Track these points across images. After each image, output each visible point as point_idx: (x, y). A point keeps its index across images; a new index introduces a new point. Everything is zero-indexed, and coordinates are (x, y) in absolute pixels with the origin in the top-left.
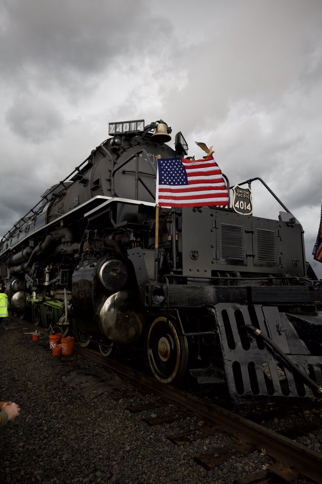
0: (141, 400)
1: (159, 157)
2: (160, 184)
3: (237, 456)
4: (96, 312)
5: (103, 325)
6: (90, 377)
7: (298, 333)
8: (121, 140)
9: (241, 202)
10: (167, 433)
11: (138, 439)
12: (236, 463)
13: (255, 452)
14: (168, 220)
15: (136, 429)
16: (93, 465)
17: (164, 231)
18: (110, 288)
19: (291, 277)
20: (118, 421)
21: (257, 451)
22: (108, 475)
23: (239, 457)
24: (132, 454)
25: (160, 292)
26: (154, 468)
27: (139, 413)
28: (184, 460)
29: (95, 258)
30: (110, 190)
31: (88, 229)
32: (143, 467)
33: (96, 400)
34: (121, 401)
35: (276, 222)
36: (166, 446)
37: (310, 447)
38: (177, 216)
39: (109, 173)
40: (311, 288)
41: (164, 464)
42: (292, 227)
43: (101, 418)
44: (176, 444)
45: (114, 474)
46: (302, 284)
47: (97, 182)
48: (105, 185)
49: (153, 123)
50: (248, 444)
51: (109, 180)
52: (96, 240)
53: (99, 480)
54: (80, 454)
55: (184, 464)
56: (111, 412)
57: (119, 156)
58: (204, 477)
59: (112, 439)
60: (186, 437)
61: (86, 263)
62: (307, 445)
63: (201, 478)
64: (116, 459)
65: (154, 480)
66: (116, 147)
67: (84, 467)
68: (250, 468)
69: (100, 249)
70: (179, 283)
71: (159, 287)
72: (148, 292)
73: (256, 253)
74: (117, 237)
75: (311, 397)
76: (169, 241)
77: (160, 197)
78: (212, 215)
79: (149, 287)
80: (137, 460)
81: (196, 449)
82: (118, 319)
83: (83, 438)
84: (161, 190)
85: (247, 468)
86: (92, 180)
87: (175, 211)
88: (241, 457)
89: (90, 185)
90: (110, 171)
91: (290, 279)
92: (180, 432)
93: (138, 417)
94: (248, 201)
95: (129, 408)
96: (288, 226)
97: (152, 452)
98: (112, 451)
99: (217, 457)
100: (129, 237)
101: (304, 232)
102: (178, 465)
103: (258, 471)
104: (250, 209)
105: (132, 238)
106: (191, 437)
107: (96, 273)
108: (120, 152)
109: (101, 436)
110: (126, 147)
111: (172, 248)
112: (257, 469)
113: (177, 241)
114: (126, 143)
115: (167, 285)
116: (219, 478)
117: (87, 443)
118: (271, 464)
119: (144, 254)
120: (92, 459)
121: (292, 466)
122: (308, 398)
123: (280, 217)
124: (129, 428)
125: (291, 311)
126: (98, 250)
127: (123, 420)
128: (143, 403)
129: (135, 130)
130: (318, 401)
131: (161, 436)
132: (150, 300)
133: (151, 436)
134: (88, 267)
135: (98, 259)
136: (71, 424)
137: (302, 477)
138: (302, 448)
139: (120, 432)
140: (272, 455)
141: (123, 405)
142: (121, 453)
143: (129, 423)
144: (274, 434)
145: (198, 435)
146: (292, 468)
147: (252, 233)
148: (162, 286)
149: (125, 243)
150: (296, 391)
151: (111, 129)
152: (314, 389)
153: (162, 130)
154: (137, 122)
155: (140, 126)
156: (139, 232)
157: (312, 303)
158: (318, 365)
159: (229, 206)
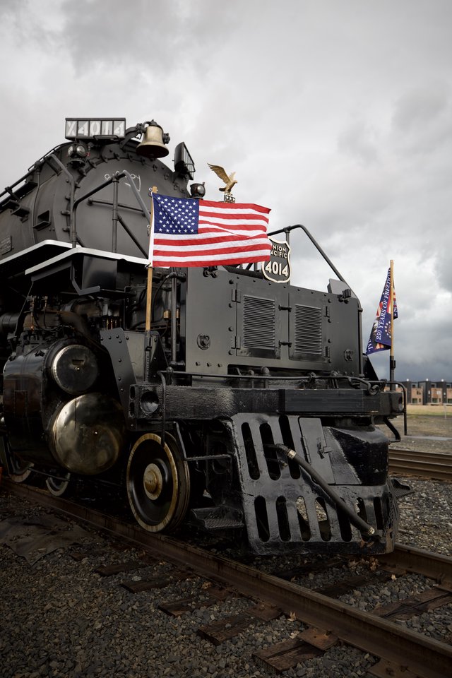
0: (117, 557)
1: (154, 190)
2: (156, 231)
3: (256, 625)
4: (47, 426)
5: (58, 447)
6: (32, 528)
7: (347, 455)
8: (86, 148)
9: (275, 263)
10: (157, 601)
11: (114, 613)
12: (255, 633)
13: (281, 618)
14: (164, 286)
15: (110, 599)
16: (45, 654)
18: (69, 390)
19: (341, 376)
20: (81, 590)
21: (283, 617)
22: (70, 664)
23: (259, 626)
24: (105, 634)
25: (151, 397)
26: (139, 649)
27: (114, 576)
28: (183, 635)
29: (44, 342)
30: (68, 231)
31: (32, 294)
32: (122, 650)
33: (45, 561)
34: (85, 561)
35: (325, 294)
36: (157, 619)
37: (354, 606)
38: (178, 281)
39: (66, 203)
40: (367, 393)
41: (154, 643)
42: (346, 302)
43: (54, 587)
44: (171, 615)
45: (78, 663)
46: (356, 387)
47: (45, 216)
48: (58, 223)
49: (140, 125)
50: (272, 608)
51: (67, 215)
52: (47, 313)
53: (55, 673)
54: (23, 640)
55: (182, 641)
56: (70, 577)
57: (82, 176)
58: (211, 655)
59: (73, 616)
60: (185, 605)
61: (28, 349)
62: (351, 605)
63: (206, 656)
64: (81, 642)
65: (139, 665)
66: (78, 160)
67: (30, 658)
68: (274, 638)
69: (53, 327)
70: (180, 383)
71: (151, 389)
73: (293, 341)
74: (79, 308)
75: (359, 541)
76: (166, 319)
77: (156, 253)
78: (231, 282)
79: (136, 389)
80: (113, 641)
81: (199, 620)
82: (81, 437)
83: (27, 618)
84: (157, 242)
85: (269, 639)
86: (36, 211)
87: (175, 274)
88: (263, 625)
89: (32, 221)
90: (69, 200)
91: (340, 380)
92: (177, 599)
93: (113, 582)
94: (286, 263)
95: (100, 570)
96: (341, 301)
97: (135, 628)
98: (74, 632)
99: (229, 628)
100: (101, 311)
101: (361, 311)
102: (174, 642)
103: (284, 640)
104: (286, 274)
105: (106, 311)
106: (192, 605)
107: (46, 366)
108: (84, 169)
109: (55, 612)
110: (94, 161)
111: (170, 330)
112: (282, 638)
113: (178, 320)
114: (94, 155)
115: (163, 387)
116: (231, 654)
117: (34, 624)
118: (301, 631)
119: (128, 339)
120: (42, 645)
121: (329, 630)
122: (355, 543)
123: (329, 287)
124: (100, 598)
125: (338, 425)
126: (48, 329)
127: (90, 588)
128: (120, 562)
129: (111, 134)
130: (368, 546)
131: (149, 606)
132: (136, 409)
133: (134, 607)
134: (32, 356)
135: (49, 343)
136: (5, 599)
137: (340, 643)
138: (343, 607)
139: (85, 605)
140: (303, 620)
141: (89, 566)
142: (88, 633)
143: (98, 591)
144: (308, 592)
145: (202, 601)
146: (329, 633)
147: (289, 310)
148: (154, 388)
149: (92, 318)
150: (339, 534)
151: (69, 128)
152: (363, 530)
153: (154, 137)
154: (113, 120)
155: (118, 129)
156: (118, 303)
157: (367, 413)
158: (371, 498)
159: (255, 267)
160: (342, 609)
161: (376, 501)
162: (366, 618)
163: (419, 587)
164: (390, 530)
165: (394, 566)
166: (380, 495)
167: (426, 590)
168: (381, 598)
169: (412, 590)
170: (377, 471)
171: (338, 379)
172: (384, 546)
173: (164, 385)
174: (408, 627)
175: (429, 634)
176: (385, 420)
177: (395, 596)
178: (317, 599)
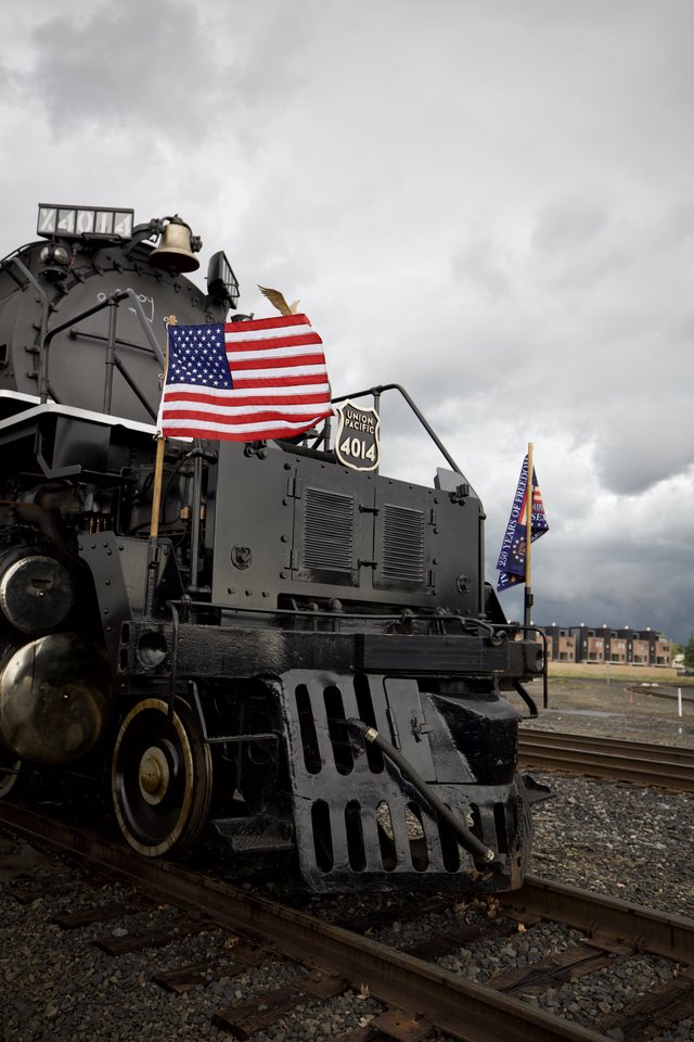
0: (91, 898)
1: (172, 320)
3: (307, 1006)
5: (1, 717)
7: (455, 737)
8: (70, 251)
10: (151, 969)
11: (79, 989)
12: (305, 1018)
13: (346, 995)
14: (183, 469)
15: (74, 966)
17: (172, 493)
18: (25, 627)
19: (451, 615)
20: (27, 952)
21: (351, 992)
23: (312, 1008)
24: (61, 1025)
25: (155, 640)
27: (83, 928)
28: (189, 1024)
30: (35, 377)
34: (36, 904)
35: (430, 491)
36: (149, 998)
37: (458, 974)
38: (206, 463)
39: (33, 334)
40: (488, 643)
41: (142, 1038)
42: (462, 503)
44: (172, 991)
46: (471, 633)
48: (21, 364)
49: (157, 221)
50: (333, 977)
51: (34, 353)
55: (188, 1033)
56: (10, 931)
57: (61, 293)
60: (195, 974)
62: (456, 971)
66: (55, 268)
68: (334, 1026)
70: (201, 620)
71: (154, 629)
72: (126, 639)
73: (380, 560)
74: (48, 499)
75: (470, 871)
76: (184, 520)
77: (167, 415)
78: (287, 467)
79: (131, 627)
80: (75, 1036)
81: (217, 999)
82: (41, 702)
85: (326, 1028)
87: (201, 451)
90: (38, 330)
91: (447, 620)
92: (183, 965)
93: (82, 938)
94: (371, 440)
95: (59, 918)
96: (453, 502)
97: (113, 1014)
98: (11, 1023)
99: (264, 1012)
100: (82, 504)
101: (484, 518)
102: (175, 1036)
103: (349, 1030)
104: (373, 458)
105: (91, 505)
106: (208, 974)
108: (65, 283)
110: (82, 272)
111: (189, 537)
112: (347, 1027)
113: (203, 522)
114: (82, 262)
115: (174, 626)
118: (377, 1015)
119: (121, 549)
121: (420, 1013)
122: (465, 874)
123: (436, 480)
124: (58, 966)
125: (444, 690)
127: (42, 949)
128: (94, 904)
129: (110, 231)
130: (484, 879)
131: (137, 977)
132: (130, 660)
133: (114, 979)
137: (436, 1032)
138: (442, 975)
139: (32, 977)
140: (380, 997)
141: (44, 912)
142: (35, 1024)
143: (55, 953)
144: (389, 951)
145: (223, 968)
146: (419, 1018)
147: (375, 512)
148: (161, 627)
149: (67, 515)
150: (441, 860)
151: (44, 219)
152: (477, 854)
153: (177, 241)
154: (114, 211)
155: (122, 224)
156: (108, 493)
157: (488, 673)
158: (490, 805)
159: (326, 445)
160: (440, 978)
161: (498, 808)
162: (477, 993)
163: (560, 943)
164: (518, 855)
165: (523, 911)
166: (504, 800)
167: (570, 947)
168: (501, 959)
169: (549, 947)
170: (500, 762)
171: (446, 620)
172: (508, 879)
173: (176, 623)
174: (541, 1007)
175: (571, 1016)
176: (514, 684)
177: (523, 957)
178: (403, 962)
